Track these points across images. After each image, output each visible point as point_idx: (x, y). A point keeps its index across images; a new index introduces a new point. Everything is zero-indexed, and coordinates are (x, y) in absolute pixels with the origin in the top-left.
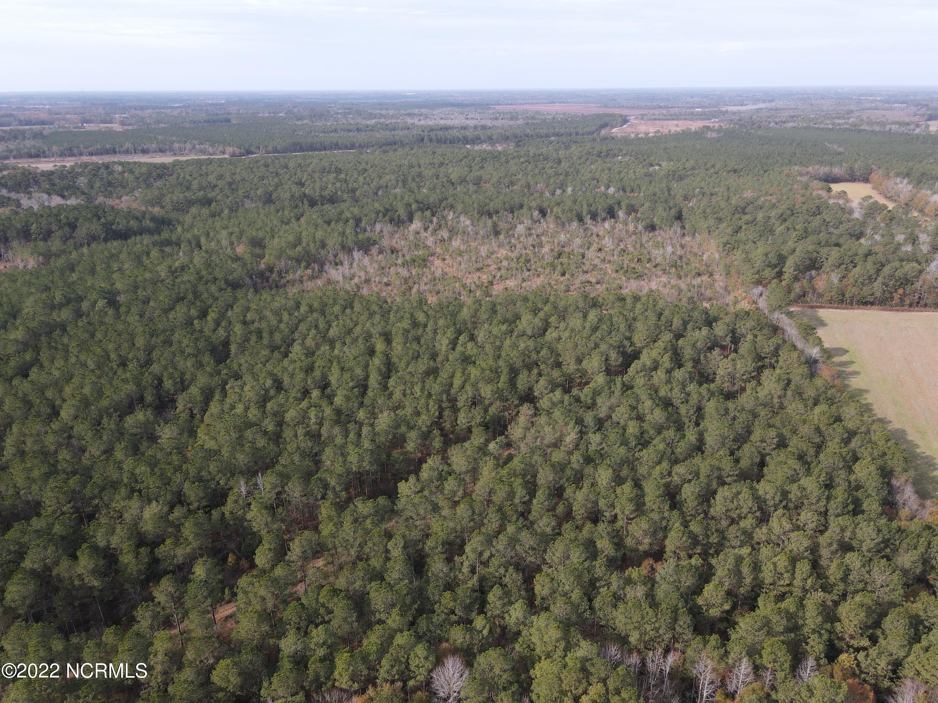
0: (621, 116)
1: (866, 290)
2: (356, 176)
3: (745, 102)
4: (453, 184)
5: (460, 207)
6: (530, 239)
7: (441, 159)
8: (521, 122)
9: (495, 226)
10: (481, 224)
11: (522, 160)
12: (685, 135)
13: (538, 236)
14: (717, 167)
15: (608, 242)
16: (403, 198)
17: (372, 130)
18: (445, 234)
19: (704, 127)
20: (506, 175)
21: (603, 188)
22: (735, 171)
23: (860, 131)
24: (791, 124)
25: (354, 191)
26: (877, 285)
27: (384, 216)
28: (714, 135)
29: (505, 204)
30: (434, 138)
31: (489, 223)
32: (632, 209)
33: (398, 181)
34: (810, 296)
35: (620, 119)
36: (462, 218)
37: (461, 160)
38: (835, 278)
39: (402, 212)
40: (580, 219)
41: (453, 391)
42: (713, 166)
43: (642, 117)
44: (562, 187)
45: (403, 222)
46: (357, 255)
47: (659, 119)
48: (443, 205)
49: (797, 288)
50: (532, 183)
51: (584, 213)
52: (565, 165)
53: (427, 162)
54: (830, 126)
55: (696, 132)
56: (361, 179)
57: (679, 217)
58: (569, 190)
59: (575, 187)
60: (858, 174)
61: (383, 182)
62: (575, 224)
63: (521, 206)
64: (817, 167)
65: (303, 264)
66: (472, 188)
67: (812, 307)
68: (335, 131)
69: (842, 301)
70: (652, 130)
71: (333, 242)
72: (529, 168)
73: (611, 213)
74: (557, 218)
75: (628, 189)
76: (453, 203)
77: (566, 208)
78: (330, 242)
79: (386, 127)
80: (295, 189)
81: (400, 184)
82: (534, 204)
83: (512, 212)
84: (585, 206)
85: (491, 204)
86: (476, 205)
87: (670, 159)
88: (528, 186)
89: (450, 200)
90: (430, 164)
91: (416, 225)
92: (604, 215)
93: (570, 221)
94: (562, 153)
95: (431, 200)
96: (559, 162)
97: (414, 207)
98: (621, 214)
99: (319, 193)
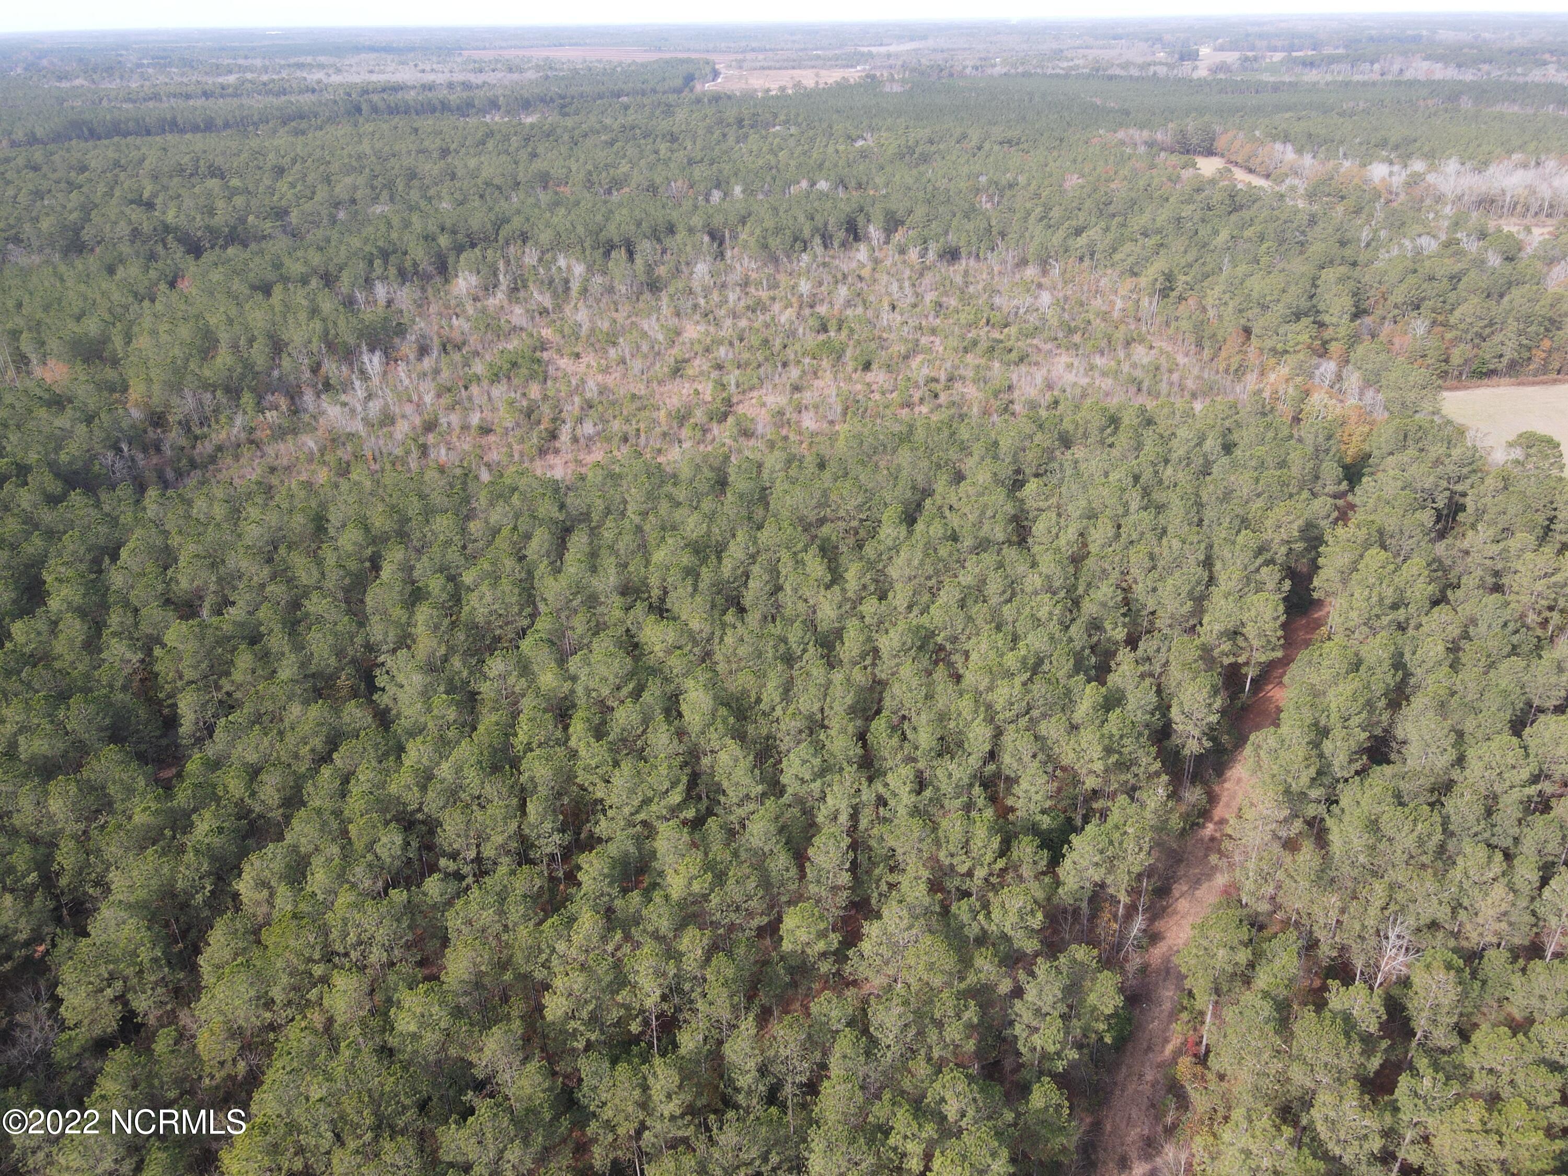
1: (1488, 350)
2: (267, 182)
7: (438, 142)
16: (406, 223)
17: (237, 95)
18: (542, 298)
21: (804, 184)
25: (281, 214)
26: (1509, 336)
27: (385, 265)
30: (381, 105)
36: (563, 260)
37: (483, 143)
39: (419, 253)
45: (427, 277)
46: (373, 362)
48: (502, 233)
50: (658, 180)
53: (411, 148)
56: (282, 186)
59: (746, 183)
60: (1195, 141)
61: (341, 190)
65: (247, 398)
66: (542, 196)
68: (156, 97)
73: (854, 232)
75: (852, 184)
76: (526, 227)
78: (293, 337)
79: (265, 89)
80: (136, 214)
81: (385, 195)
82: (697, 221)
83: (663, 242)
84: (803, 219)
88: (658, 190)
89: (513, 222)
90: (420, 152)
91: (464, 281)
92: (841, 235)
95: (472, 224)
97: (442, 242)
98: (875, 232)
99: (199, 222)
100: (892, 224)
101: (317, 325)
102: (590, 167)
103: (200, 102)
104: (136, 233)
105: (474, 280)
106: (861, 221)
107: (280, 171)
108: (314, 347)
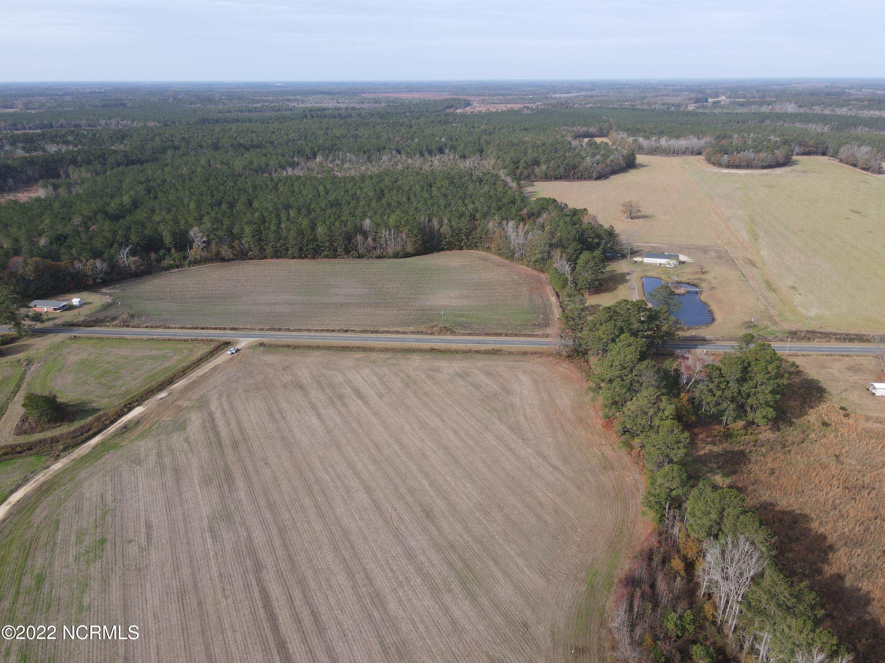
0: (465, 100)
2: (269, 135)
4: (339, 138)
5: (345, 149)
6: (391, 163)
7: (326, 125)
8: (383, 105)
9: (369, 157)
10: (361, 156)
11: (384, 125)
12: (511, 112)
13: (395, 162)
14: (515, 127)
15: (436, 162)
16: (307, 145)
17: (260, 111)
18: (338, 162)
20: (374, 133)
21: (438, 139)
22: (526, 129)
23: (635, 109)
24: (590, 105)
25: (272, 142)
26: (562, 170)
27: (299, 153)
28: (529, 112)
29: (374, 146)
30: (315, 115)
31: (365, 156)
32: (453, 148)
33: (301, 137)
34: (532, 177)
35: (463, 103)
36: (348, 154)
37: (341, 126)
38: (544, 167)
39: (308, 152)
40: (422, 155)
41: (357, 197)
42: (513, 127)
43: (483, 101)
44: (412, 139)
45: (310, 158)
47: (496, 103)
48: (334, 148)
49: (525, 173)
50: (392, 137)
51: (424, 149)
52: (415, 128)
53: (317, 127)
55: (517, 111)
56: (274, 136)
57: (481, 151)
58: (416, 140)
59: (420, 139)
61: (291, 137)
62: (418, 155)
63: (385, 148)
64: (579, 127)
65: (260, 173)
66: (351, 140)
67: (532, 181)
68: (230, 111)
69: (547, 178)
70: (483, 109)
71: (273, 162)
72: (390, 129)
73: (441, 151)
74: (407, 153)
75: (454, 140)
76: (341, 147)
77: (413, 148)
78: (272, 163)
79: (272, 109)
81: (303, 138)
82: (393, 147)
83: (379, 151)
84: (425, 146)
85: (366, 147)
86: (356, 147)
88: (389, 139)
89: (339, 146)
90: (319, 128)
91: (319, 159)
92: (436, 151)
93: (414, 155)
94: (413, 122)
95: (326, 145)
96: (411, 127)
97: (316, 149)
98: (447, 151)
99: (249, 143)
101: (277, 162)
103: (247, 114)
104: (232, 145)
105: (321, 158)
106: (444, 147)
107: (274, 133)
108: (276, 166)
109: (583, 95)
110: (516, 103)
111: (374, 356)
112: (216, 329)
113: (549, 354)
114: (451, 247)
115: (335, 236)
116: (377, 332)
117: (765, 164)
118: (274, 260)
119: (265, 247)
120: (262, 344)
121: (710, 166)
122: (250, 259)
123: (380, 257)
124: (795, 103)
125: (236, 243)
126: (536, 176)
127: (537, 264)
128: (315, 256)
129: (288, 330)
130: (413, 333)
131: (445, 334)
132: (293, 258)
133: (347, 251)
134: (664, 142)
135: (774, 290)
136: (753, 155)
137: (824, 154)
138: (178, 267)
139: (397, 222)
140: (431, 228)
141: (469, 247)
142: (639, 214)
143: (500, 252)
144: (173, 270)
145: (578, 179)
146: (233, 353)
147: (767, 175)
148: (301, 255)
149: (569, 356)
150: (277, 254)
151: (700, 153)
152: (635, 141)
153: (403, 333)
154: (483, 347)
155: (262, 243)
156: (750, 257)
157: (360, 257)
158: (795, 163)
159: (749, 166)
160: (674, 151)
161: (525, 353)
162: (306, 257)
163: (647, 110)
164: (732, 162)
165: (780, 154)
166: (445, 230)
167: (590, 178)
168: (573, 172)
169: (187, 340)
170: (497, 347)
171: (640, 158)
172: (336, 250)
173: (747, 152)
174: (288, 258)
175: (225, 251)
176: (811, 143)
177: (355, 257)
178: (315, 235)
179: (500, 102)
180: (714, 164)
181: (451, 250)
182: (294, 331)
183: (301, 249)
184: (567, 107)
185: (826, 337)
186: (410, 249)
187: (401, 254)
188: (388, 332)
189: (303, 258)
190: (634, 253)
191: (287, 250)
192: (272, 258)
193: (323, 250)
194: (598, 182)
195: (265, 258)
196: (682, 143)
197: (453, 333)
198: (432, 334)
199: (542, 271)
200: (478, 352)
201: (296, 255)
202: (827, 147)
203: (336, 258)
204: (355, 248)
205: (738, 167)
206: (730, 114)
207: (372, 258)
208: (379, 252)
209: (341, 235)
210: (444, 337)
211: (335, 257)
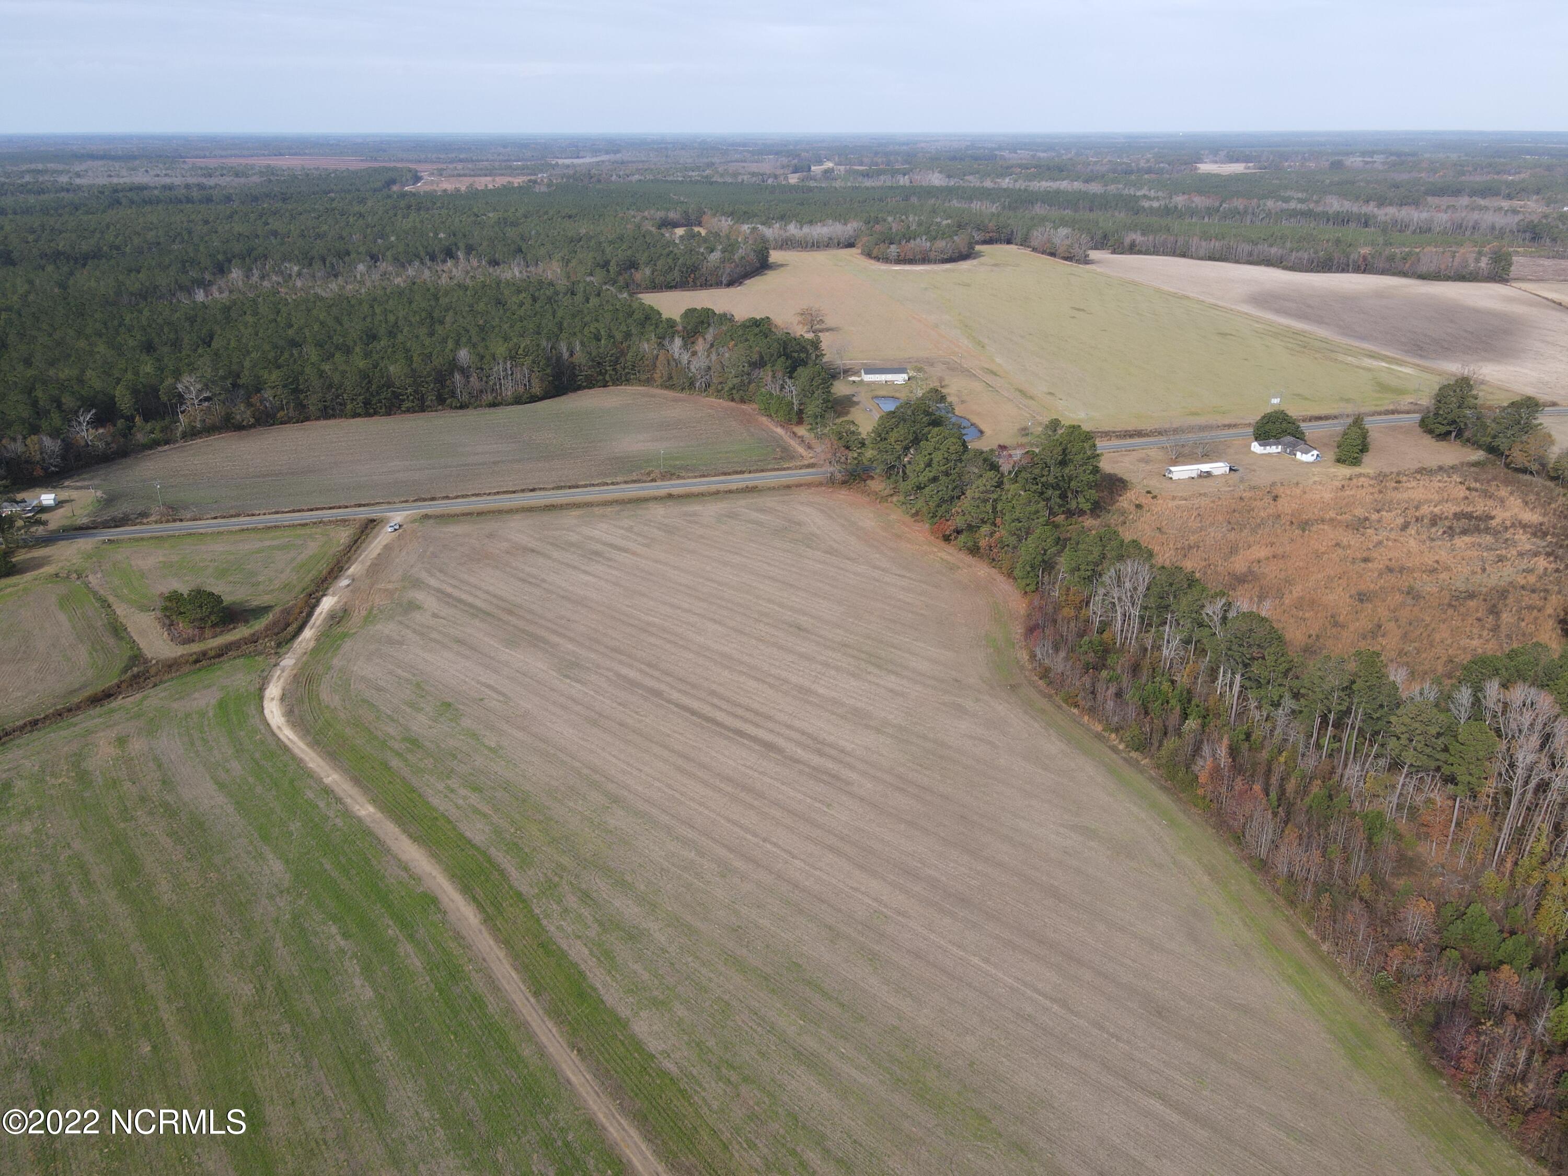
1: (669, 278)
3: (581, 154)
4: (247, 237)
5: (275, 256)
10: (313, 267)
12: (507, 190)
14: (551, 213)
18: (277, 278)
19: (530, 181)
21: (432, 235)
22: (570, 217)
23: (712, 183)
24: (637, 177)
26: (676, 273)
28: (544, 189)
34: (632, 287)
35: (409, 176)
36: (288, 265)
38: (648, 271)
39: (207, 261)
40: (420, 260)
42: (546, 213)
43: (440, 172)
45: (219, 273)
47: (465, 175)
48: (252, 254)
52: (372, 218)
54: (680, 179)
55: (520, 187)
57: (520, 252)
59: (398, 236)
60: (693, 218)
61: (148, 238)
62: (416, 264)
63: (347, 252)
64: (652, 212)
66: (274, 241)
69: (655, 288)
70: (461, 185)
73: (450, 254)
74: (393, 260)
75: (460, 234)
76: (265, 252)
83: (342, 258)
84: (420, 248)
87: (495, 210)
88: (343, 237)
89: (258, 250)
90: (189, 221)
92: (442, 256)
93: (410, 262)
96: (363, 215)
97: (219, 258)
98: (460, 254)
100: (469, 249)
102: (303, 227)
105: (240, 272)
109: (609, 161)
110: (502, 175)
111: (597, 510)
112: (330, 508)
113: (820, 484)
114: (591, 384)
115: (421, 377)
116: (577, 487)
117: (945, 257)
118: (323, 423)
119: (305, 402)
120: (426, 517)
121: (872, 262)
122: (281, 423)
123: (493, 405)
124: (940, 172)
125: (255, 400)
126: (638, 285)
127: (734, 392)
128: (390, 410)
129: (447, 498)
130: (626, 482)
131: (670, 479)
132: (355, 415)
133: (441, 400)
134: (793, 229)
135: (1032, 398)
136: (928, 244)
137: (1009, 242)
138: (167, 442)
139: (511, 351)
140: (559, 357)
141: (617, 381)
142: (823, 326)
143: (668, 384)
144: (160, 449)
145: (701, 286)
146: (396, 530)
147: (953, 271)
148: (369, 410)
149: (844, 483)
150: (328, 412)
151: (851, 245)
152: (754, 229)
153: (613, 484)
154: (734, 486)
155: (302, 397)
156: (986, 366)
157: (462, 407)
158: (977, 255)
159: (925, 259)
160: (813, 243)
161: (788, 487)
162: (375, 413)
163: (731, 183)
164: (903, 254)
165: (960, 241)
166: (580, 357)
167: (718, 284)
168: (692, 276)
169: (306, 524)
170: (750, 484)
171: (775, 256)
172: (422, 399)
173: (918, 240)
174: (346, 417)
175: (242, 412)
176: (992, 225)
177: (456, 408)
178: (389, 377)
179: (472, 173)
180: (877, 259)
181: (590, 388)
182: (457, 497)
183: (367, 403)
184: (599, 181)
185: (1106, 436)
186: (537, 390)
187: (525, 397)
188: (593, 485)
189: (371, 415)
190: (847, 372)
191: (344, 404)
192: (318, 419)
193: (403, 400)
194: (732, 291)
195: (307, 419)
196: (820, 231)
197: (679, 477)
198: (653, 480)
199: (743, 401)
200: (730, 492)
201: (359, 411)
202: (1012, 232)
203: (424, 411)
204: (453, 394)
205: (911, 261)
206: (857, 188)
207: (481, 406)
208: (490, 397)
209: (429, 375)
210: (672, 482)
211: (422, 410)
